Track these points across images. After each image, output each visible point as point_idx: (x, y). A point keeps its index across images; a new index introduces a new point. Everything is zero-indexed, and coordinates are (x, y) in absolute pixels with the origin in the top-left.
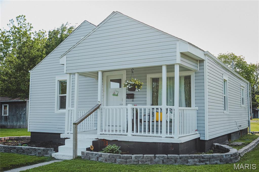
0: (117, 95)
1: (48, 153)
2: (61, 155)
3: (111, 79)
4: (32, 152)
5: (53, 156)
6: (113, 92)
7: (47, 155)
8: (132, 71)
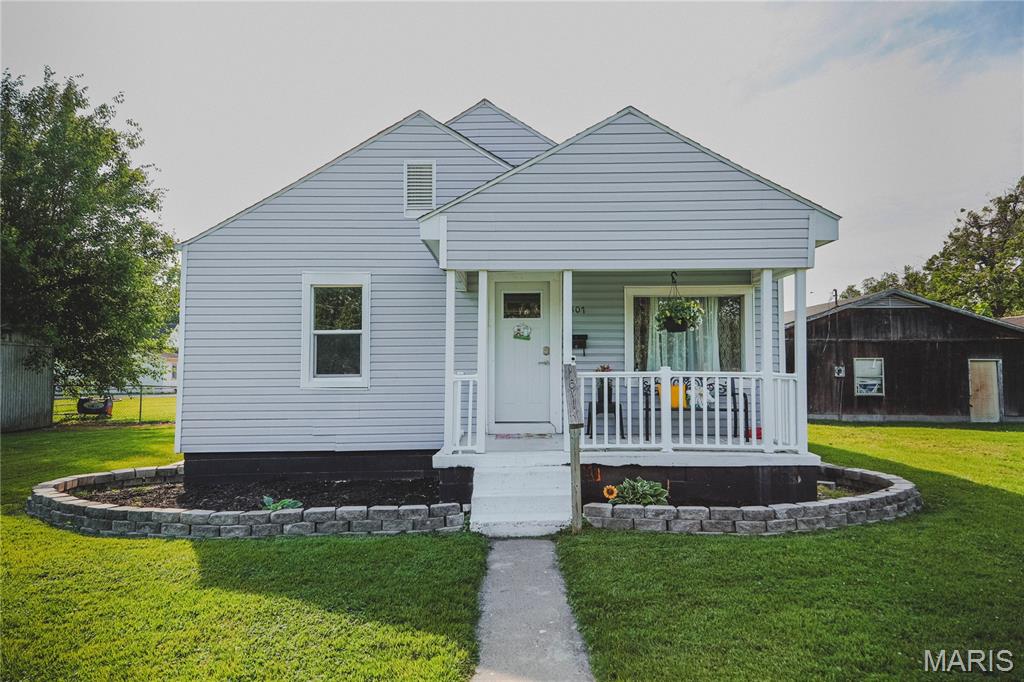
0: (528, 338)
1: (451, 522)
2: (507, 523)
3: (507, 292)
4: (385, 524)
5: (474, 530)
6: (516, 328)
7: (445, 526)
8: (673, 278)
